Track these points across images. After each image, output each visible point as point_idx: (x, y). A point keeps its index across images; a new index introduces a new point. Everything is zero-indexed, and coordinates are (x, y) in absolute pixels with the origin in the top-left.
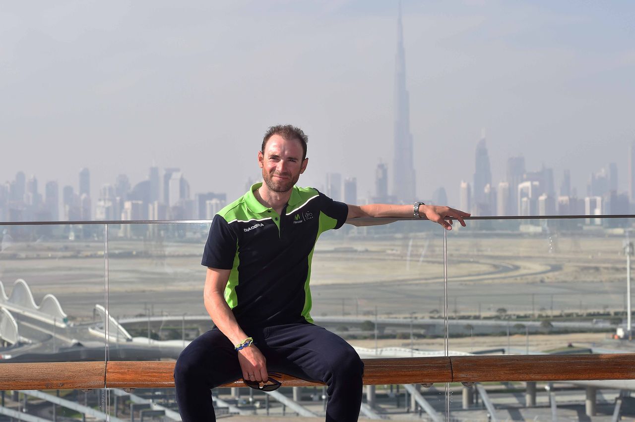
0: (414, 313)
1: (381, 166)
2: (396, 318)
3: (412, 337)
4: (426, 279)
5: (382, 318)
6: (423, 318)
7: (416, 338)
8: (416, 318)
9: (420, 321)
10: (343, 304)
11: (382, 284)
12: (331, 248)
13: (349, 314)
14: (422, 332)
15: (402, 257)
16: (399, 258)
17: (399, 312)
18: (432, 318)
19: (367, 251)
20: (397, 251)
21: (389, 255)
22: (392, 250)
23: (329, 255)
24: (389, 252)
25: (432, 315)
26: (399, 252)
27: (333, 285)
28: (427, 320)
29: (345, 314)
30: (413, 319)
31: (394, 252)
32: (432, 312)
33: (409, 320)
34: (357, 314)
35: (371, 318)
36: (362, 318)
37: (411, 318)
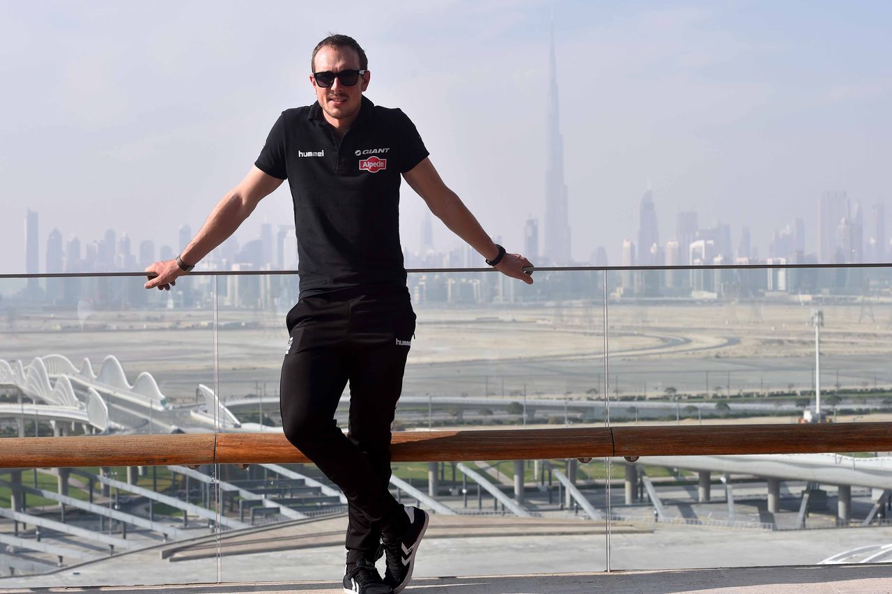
0: (569, 393)
1: (532, 223)
2: (548, 398)
3: (566, 421)
4: (583, 355)
5: (530, 400)
6: (579, 399)
7: (571, 422)
8: (571, 399)
9: (575, 403)
10: (487, 383)
11: (531, 360)
12: (473, 318)
13: (493, 394)
14: (579, 415)
15: (555, 328)
16: (552, 329)
17: (552, 391)
18: (589, 399)
19: (514, 321)
20: (549, 321)
21: (540, 326)
22: (544, 320)
23: (470, 326)
24: (540, 322)
25: (589, 395)
26: (551, 323)
27: (474, 361)
28: (584, 402)
29: (489, 394)
30: (567, 401)
31: (546, 322)
32: (589, 392)
33: (562, 402)
34: (503, 394)
35: (519, 399)
36: (509, 400)
37: (565, 399)
